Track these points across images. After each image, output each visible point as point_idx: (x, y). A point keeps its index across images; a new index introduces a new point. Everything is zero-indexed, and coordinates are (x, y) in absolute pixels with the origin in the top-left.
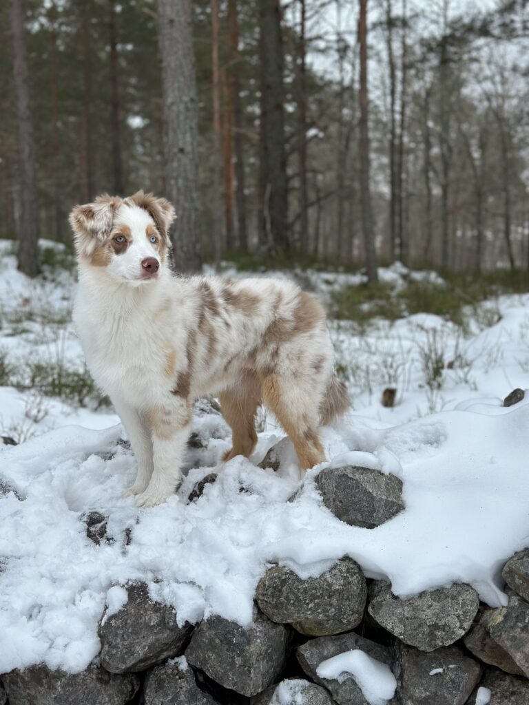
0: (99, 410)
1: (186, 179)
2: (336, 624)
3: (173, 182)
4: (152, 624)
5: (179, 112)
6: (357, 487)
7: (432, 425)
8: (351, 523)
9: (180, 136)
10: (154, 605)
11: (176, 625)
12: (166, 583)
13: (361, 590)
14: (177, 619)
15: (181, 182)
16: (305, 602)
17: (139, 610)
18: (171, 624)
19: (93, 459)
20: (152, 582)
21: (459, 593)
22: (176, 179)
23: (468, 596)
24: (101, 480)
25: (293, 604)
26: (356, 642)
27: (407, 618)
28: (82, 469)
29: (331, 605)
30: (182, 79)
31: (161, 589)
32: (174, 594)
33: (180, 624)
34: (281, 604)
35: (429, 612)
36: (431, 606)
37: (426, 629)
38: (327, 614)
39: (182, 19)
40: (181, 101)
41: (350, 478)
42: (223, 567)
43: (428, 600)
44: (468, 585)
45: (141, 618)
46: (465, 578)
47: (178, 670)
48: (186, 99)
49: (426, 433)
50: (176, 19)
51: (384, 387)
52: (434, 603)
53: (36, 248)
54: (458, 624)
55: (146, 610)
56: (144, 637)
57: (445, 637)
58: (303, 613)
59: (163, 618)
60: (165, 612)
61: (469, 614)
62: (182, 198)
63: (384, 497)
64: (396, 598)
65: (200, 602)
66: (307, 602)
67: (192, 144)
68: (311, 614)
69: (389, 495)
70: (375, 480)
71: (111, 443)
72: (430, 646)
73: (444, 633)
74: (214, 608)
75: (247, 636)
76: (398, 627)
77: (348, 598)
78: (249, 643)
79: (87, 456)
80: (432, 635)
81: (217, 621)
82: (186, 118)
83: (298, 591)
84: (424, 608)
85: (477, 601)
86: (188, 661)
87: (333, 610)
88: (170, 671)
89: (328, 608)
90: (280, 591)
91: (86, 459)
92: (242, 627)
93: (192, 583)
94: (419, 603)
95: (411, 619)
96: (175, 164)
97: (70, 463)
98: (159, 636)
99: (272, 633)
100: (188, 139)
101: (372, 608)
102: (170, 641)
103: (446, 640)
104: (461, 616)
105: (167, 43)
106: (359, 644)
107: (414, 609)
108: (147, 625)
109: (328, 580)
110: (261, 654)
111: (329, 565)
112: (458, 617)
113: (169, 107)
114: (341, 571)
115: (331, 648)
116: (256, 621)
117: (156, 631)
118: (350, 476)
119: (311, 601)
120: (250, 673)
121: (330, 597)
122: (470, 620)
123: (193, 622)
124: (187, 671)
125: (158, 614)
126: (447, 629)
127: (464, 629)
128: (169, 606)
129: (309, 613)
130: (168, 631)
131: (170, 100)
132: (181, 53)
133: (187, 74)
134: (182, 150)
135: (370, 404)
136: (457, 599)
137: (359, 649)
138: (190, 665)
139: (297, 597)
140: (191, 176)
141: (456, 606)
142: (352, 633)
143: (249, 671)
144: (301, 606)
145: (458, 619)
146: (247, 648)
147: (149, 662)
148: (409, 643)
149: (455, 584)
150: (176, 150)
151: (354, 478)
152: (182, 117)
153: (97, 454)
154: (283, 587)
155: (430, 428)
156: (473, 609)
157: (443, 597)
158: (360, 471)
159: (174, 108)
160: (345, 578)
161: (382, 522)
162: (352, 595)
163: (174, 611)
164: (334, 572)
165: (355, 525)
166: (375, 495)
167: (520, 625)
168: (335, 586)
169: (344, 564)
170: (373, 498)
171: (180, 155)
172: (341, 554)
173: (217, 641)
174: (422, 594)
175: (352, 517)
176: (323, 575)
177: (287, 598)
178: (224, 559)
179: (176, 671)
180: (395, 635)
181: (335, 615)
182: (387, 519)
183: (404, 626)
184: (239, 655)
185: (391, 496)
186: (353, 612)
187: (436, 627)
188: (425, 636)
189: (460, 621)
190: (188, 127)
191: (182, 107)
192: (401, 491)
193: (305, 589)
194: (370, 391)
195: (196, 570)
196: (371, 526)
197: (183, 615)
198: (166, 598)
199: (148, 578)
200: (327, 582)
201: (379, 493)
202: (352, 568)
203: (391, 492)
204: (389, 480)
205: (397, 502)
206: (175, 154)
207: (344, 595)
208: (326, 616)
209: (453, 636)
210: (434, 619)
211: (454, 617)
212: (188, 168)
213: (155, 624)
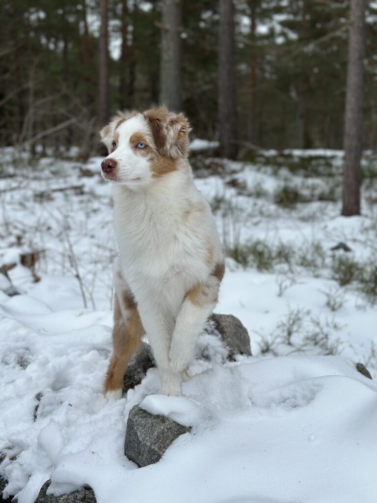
8: (130, 458)
63: (148, 444)
69: (156, 443)
170: (139, 442)
175: (130, 453)
182: (149, 464)
201: (147, 438)
202: (89, 498)
203: (161, 441)
204: (167, 429)
205: (158, 451)
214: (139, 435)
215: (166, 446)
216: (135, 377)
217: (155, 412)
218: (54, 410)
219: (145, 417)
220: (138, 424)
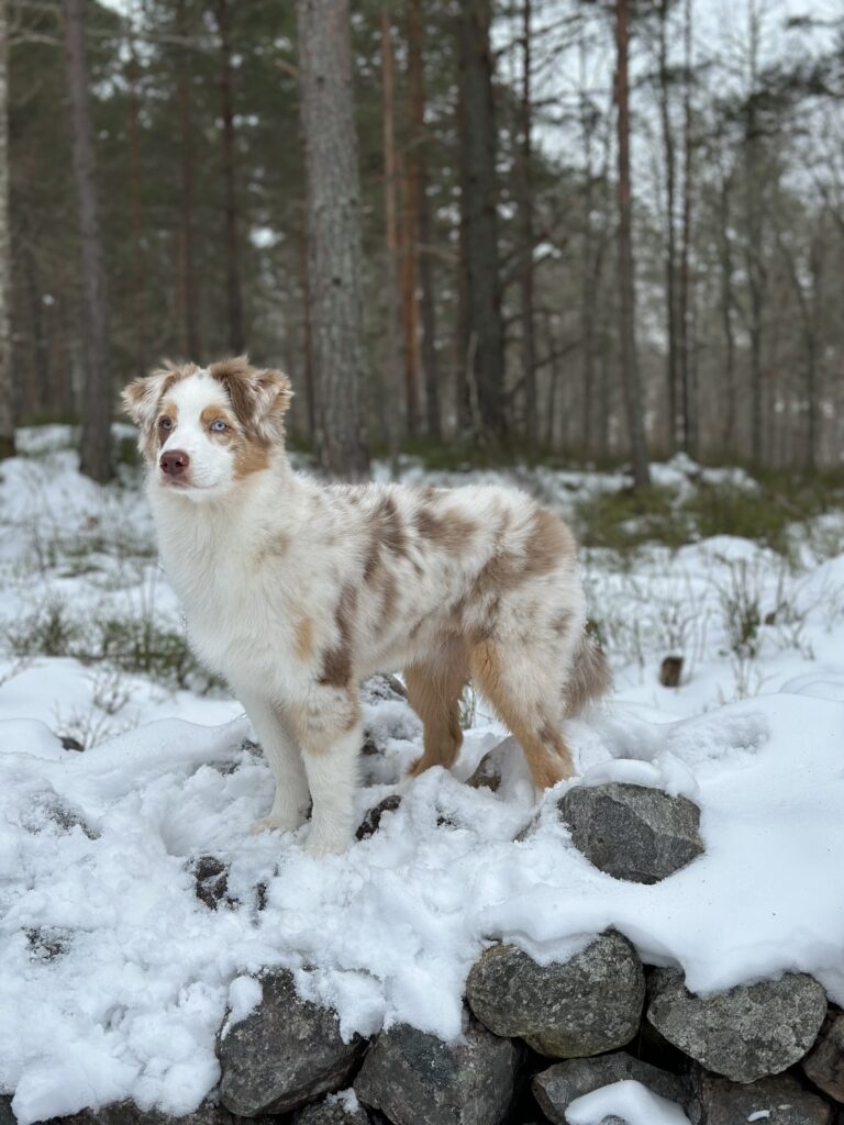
1: (344, 327)
2: (596, 1038)
3: (323, 331)
4: (301, 1037)
5: (333, 222)
6: (627, 817)
7: (747, 716)
8: (617, 875)
9: (335, 260)
10: (305, 1006)
11: (339, 1040)
12: (323, 971)
13: (636, 984)
14: (341, 1029)
15: (335, 331)
16: (545, 1003)
17: (281, 1015)
18: (332, 1037)
19: (204, 772)
20: (301, 971)
21: (794, 989)
22: (329, 327)
23: (811, 994)
24: (218, 806)
25: (528, 1004)
26: (629, 1068)
27: (711, 1030)
28: (188, 788)
29: (587, 1007)
30: (337, 170)
31: (315, 981)
32: (336, 989)
33: (346, 1038)
34: (507, 1005)
35: (746, 1020)
36: (749, 1010)
37: (742, 1048)
38: (581, 1022)
39: (338, 77)
40: (336, 204)
41: (615, 803)
42: (413, 945)
43: (744, 1000)
44: (808, 975)
45: (283, 1028)
46: (804, 965)
47: (343, 1111)
48: (343, 200)
49: (734, 728)
50: (328, 76)
51: (663, 655)
52: (754, 1004)
53: (108, 438)
54: (794, 1039)
55: (291, 1014)
56: (288, 1058)
57: (772, 1060)
58: (542, 1021)
59: (319, 1027)
60: (322, 1017)
61: (810, 1022)
62: (337, 357)
63: (670, 833)
64: (692, 996)
65: (377, 1001)
66: (549, 1002)
67: (353, 272)
68: (555, 1022)
70: (656, 806)
71: (232, 747)
72: (748, 1074)
73: (770, 1054)
74: (400, 1012)
75: (453, 1056)
76: (696, 1043)
77: (615, 997)
78: (456, 1068)
79: (195, 768)
80: (751, 1057)
81: (405, 1034)
82: (344, 231)
83: (534, 985)
84: (739, 1013)
85: (824, 1002)
86: (358, 1097)
87: (591, 1015)
88: (330, 1113)
89: (583, 1012)
90: (506, 985)
91: (193, 773)
92: (444, 1043)
93: (365, 972)
94: (730, 1005)
95: (717, 1030)
96: (327, 304)
97: (168, 778)
98: (313, 1057)
99: (493, 1053)
100: (348, 263)
101: (655, 1013)
102: (330, 1064)
103: (774, 1065)
104: (798, 1026)
105: (313, 114)
106: (633, 1070)
107: (723, 1015)
108: (293, 1038)
109: (582, 966)
110: (475, 1087)
111: (584, 943)
112: (794, 1027)
113: (318, 215)
114: (602, 953)
115: (588, 1077)
116: (466, 1033)
117: (307, 1049)
118: (615, 798)
119: (556, 1001)
120: (459, 1117)
121: (585, 994)
122: (812, 1032)
123: (366, 1033)
124: (357, 1113)
125: (312, 1022)
126: (775, 1047)
127: (804, 1047)
128: (327, 1009)
129: (552, 1020)
130: (327, 1049)
131: (318, 203)
132: (335, 129)
133: (345, 161)
134: (337, 282)
135: (641, 682)
136: (791, 999)
137: (634, 1079)
138: (361, 1104)
139: (534, 995)
140: (351, 322)
141: (790, 1010)
142: (622, 1053)
143: (458, 1115)
144: (539, 1009)
145: (794, 1031)
146: (454, 1076)
147: (297, 1099)
148: (715, 1069)
149: (788, 974)
150: (327, 281)
151: (622, 802)
152: (337, 230)
153: (211, 764)
154: (509, 978)
155: (742, 721)
156: (818, 1014)
157: (768, 995)
158: (631, 791)
159: (325, 215)
160: (609, 964)
161: (667, 873)
162: (621, 991)
164: (592, 954)
165: (624, 878)
166: (656, 830)
168: (594, 976)
169: (607, 941)
170: (652, 835)
171: (334, 289)
172: (602, 926)
173: (406, 1065)
174: (734, 991)
175: (619, 865)
176: (574, 958)
177: (517, 996)
178: (414, 932)
179: (339, 1114)
180: (693, 1056)
181: (594, 1023)
182: (676, 868)
183: (706, 1042)
184: (440, 1088)
185: (682, 831)
186: (624, 1019)
187: (757, 1043)
188: (740, 1059)
189: (796, 1035)
190: (346, 245)
191: (337, 214)
192: (698, 823)
193: (546, 982)
194: (641, 661)
195: (370, 949)
196: (650, 880)
197: (352, 1022)
198: (323, 995)
199: (294, 963)
200: (582, 970)
201: (663, 826)
202: (620, 948)
203: (682, 825)
205: (692, 840)
206: (327, 288)
207: (608, 992)
208: (579, 1025)
209: (786, 1059)
210: (755, 1030)
211: (787, 1027)
212: (348, 309)
213: (305, 1037)
214: (649, 823)
215: (696, 831)
219: (636, 794)
220: (636, 807)
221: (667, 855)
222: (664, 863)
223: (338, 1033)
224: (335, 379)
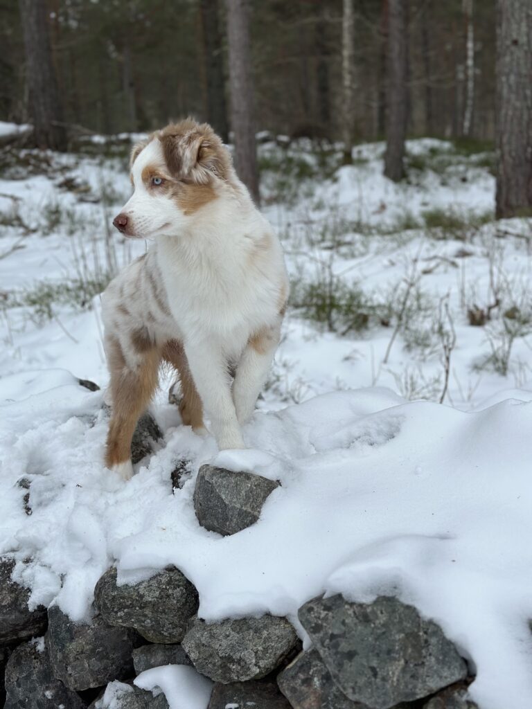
0: (347, 334)
1: (519, 75)
3: (504, 79)
4: (3, 604)
8: (209, 528)
9: (515, 26)
10: (12, 585)
11: (27, 608)
12: (33, 564)
13: (184, 604)
14: (30, 602)
15: (512, 78)
16: (113, 610)
18: (23, 606)
20: (21, 562)
21: (265, 627)
22: (508, 75)
23: (277, 631)
24: (75, 444)
27: (203, 645)
28: (58, 431)
29: (145, 616)
31: (26, 570)
32: (34, 577)
33: (31, 609)
35: (225, 643)
36: (228, 636)
37: (217, 661)
38: (143, 624)
43: (227, 629)
46: (275, 611)
47: (35, 650)
52: (233, 633)
54: (254, 661)
55: (2, 589)
57: (241, 672)
59: (17, 599)
60: (21, 592)
61: (270, 651)
62: (513, 97)
63: (238, 506)
64: (202, 620)
66: (115, 610)
67: (528, 35)
68: (123, 622)
69: (246, 504)
70: (237, 485)
72: (224, 678)
73: (239, 668)
74: (58, 599)
75: (73, 632)
76: (194, 652)
77: (164, 611)
80: (225, 668)
81: (56, 612)
84: (221, 637)
85: (291, 637)
86: (45, 643)
87: (149, 621)
89: (143, 619)
91: (66, 422)
92: (72, 622)
93: (49, 567)
94: (218, 630)
95: (206, 646)
96: (507, 59)
97: (51, 423)
98: (8, 617)
100: (524, 29)
102: (21, 622)
103: (242, 675)
104: (260, 652)
107: (212, 636)
109: (141, 590)
111: (151, 574)
112: (256, 653)
114: (159, 583)
115: (159, 657)
117: (5, 611)
119: (120, 610)
121: (141, 608)
122: (270, 657)
123: (48, 607)
124: (43, 652)
125: (13, 595)
126: (242, 663)
127: (259, 667)
128: (26, 588)
129: (120, 621)
130: (18, 613)
134: (515, 42)
136: (261, 633)
138: (46, 647)
140: (525, 71)
141: (257, 641)
145: (255, 655)
146: (68, 644)
148: (199, 672)
149: (268, 615)
150: (508, 42)
153: (78, 416)
156: (280, 647)
157: (245, 628)
160: (162, 590)
162: (169, 608)
163: (29, 594)
164: (151, 582)
166: (227, 503)
167: (302, 676)
168: (147, 597)
169: (167, 574)
170: (226, 506)
171: (513, 48)
174: (226, 621)
175: (209, 522)
176: (140, 584)
179: (33, 651)
180: (191, 660)
181: (152, 626)
182: (240, 529)
184: (61, 650)
185: (248, 505)
187: (230, 659)
188: (216, 668)
189: (257, 658)
190: (524, 15)
193: (114, 597)
196: (224, 533)
197: (33, 601)
198: (26, 579)
199: (20, 557)
201: (235, 500)
202: (176, 580)
203: (251, 500)
204: (255, 486)
205: (252, 512)
206: (508, 47)
207: (159, 608)
208: (142, 626)
209: (248, 673)
210: (228, 651)
211: (251, 652)
212: (522, 62)
213: (6, 604)
214: (224, 497)
215: (260, 506)
216: (144, 442)
217: (237, 469)
218: (57, 495)
219: (224, 477)
220: (219, 486)
221: (235, 520)
222: (234, 525)
223: (27, 605)
224: (510, 113)
